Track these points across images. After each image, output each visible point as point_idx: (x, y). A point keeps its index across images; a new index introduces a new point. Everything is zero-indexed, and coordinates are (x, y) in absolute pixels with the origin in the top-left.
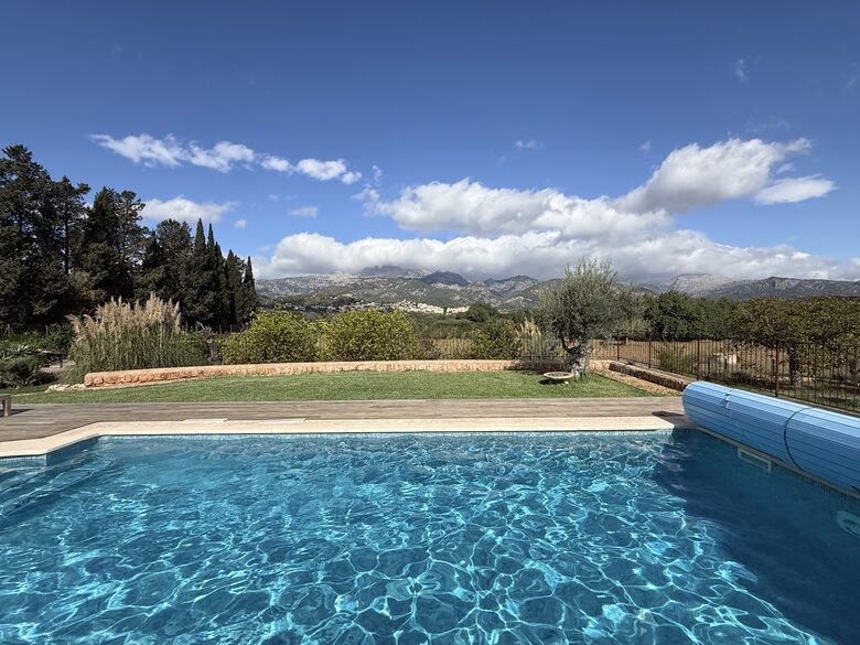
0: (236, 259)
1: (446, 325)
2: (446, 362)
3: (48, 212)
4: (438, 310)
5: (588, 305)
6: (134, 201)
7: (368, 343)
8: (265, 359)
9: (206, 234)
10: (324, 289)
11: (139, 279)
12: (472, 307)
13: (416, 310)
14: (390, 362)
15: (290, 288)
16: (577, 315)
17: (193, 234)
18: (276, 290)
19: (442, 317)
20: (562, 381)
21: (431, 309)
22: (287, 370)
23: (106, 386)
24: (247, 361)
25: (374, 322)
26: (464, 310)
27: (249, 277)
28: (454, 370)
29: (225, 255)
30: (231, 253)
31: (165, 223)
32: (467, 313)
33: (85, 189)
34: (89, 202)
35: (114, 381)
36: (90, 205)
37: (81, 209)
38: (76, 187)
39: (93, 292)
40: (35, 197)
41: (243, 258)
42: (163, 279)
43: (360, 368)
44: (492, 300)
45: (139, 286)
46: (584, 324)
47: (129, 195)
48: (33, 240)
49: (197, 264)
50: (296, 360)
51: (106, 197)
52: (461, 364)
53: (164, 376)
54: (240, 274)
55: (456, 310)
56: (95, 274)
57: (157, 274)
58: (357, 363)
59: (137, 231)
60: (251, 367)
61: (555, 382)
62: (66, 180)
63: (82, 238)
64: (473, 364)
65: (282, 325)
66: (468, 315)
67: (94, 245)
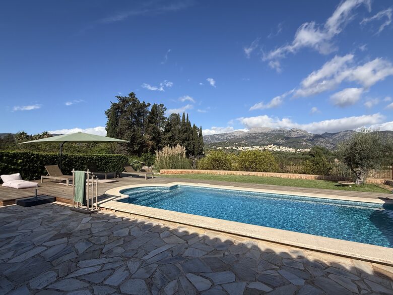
0: (196, 127)
1: (296, 158)
2: (290, 174)
3: (139, 114)
4: (292, 150)
5: (363, 150)
6: (163, 107)
7: (254, 164)
8: (214, 168)
9: (186, 118)
10: (231, 139)
11: (164, 137)
12: (313, 149)
13: (279, 150)
14: (263, 173)
15: (216, 139)
16: (357, 155)
17: (181, 118)
18: (210, 139)
19: (294, 154)
20: (348, 185)
21: (287, 149)
22: (221, 173)
23: (166, 174)
24: (207, 169)
25: (257, 155)
26: (308, 150)
27: (201, 135)
28: (294, 178)
29: (192, 126)
30: (194, 125)
31: (172, 115)
32: (309, 152)
33: (149, 105)
34: (150, 109)
35: (168, 172)
36: (150, 110)
37: (147, 112)
38: (147, 104)
39: (150, 142)
40: (136, 110)
41: (199, 127)
42: (171, 136)
43: (250, 174)
44: (327, 145)
45: (163, 139)
46: (361, 159)
47: (162, 105)
48: (135, 124)
49: (182, 130)
50: (225, 170)
51: (155, 106)
52: (297, 176)
53: (182, 173)
54: (197, 134)
55: (303, 151)
56: (151, 135)
57: (169, 135)
58: (249, 172)
59: (164, 118)
60: (209, 171)
61: (344, 185)
62: (144, 102)
63: (148, 123)
64: (304, 176)
65: (220, 155)
66: (310, 154)
67: (151, 125)
